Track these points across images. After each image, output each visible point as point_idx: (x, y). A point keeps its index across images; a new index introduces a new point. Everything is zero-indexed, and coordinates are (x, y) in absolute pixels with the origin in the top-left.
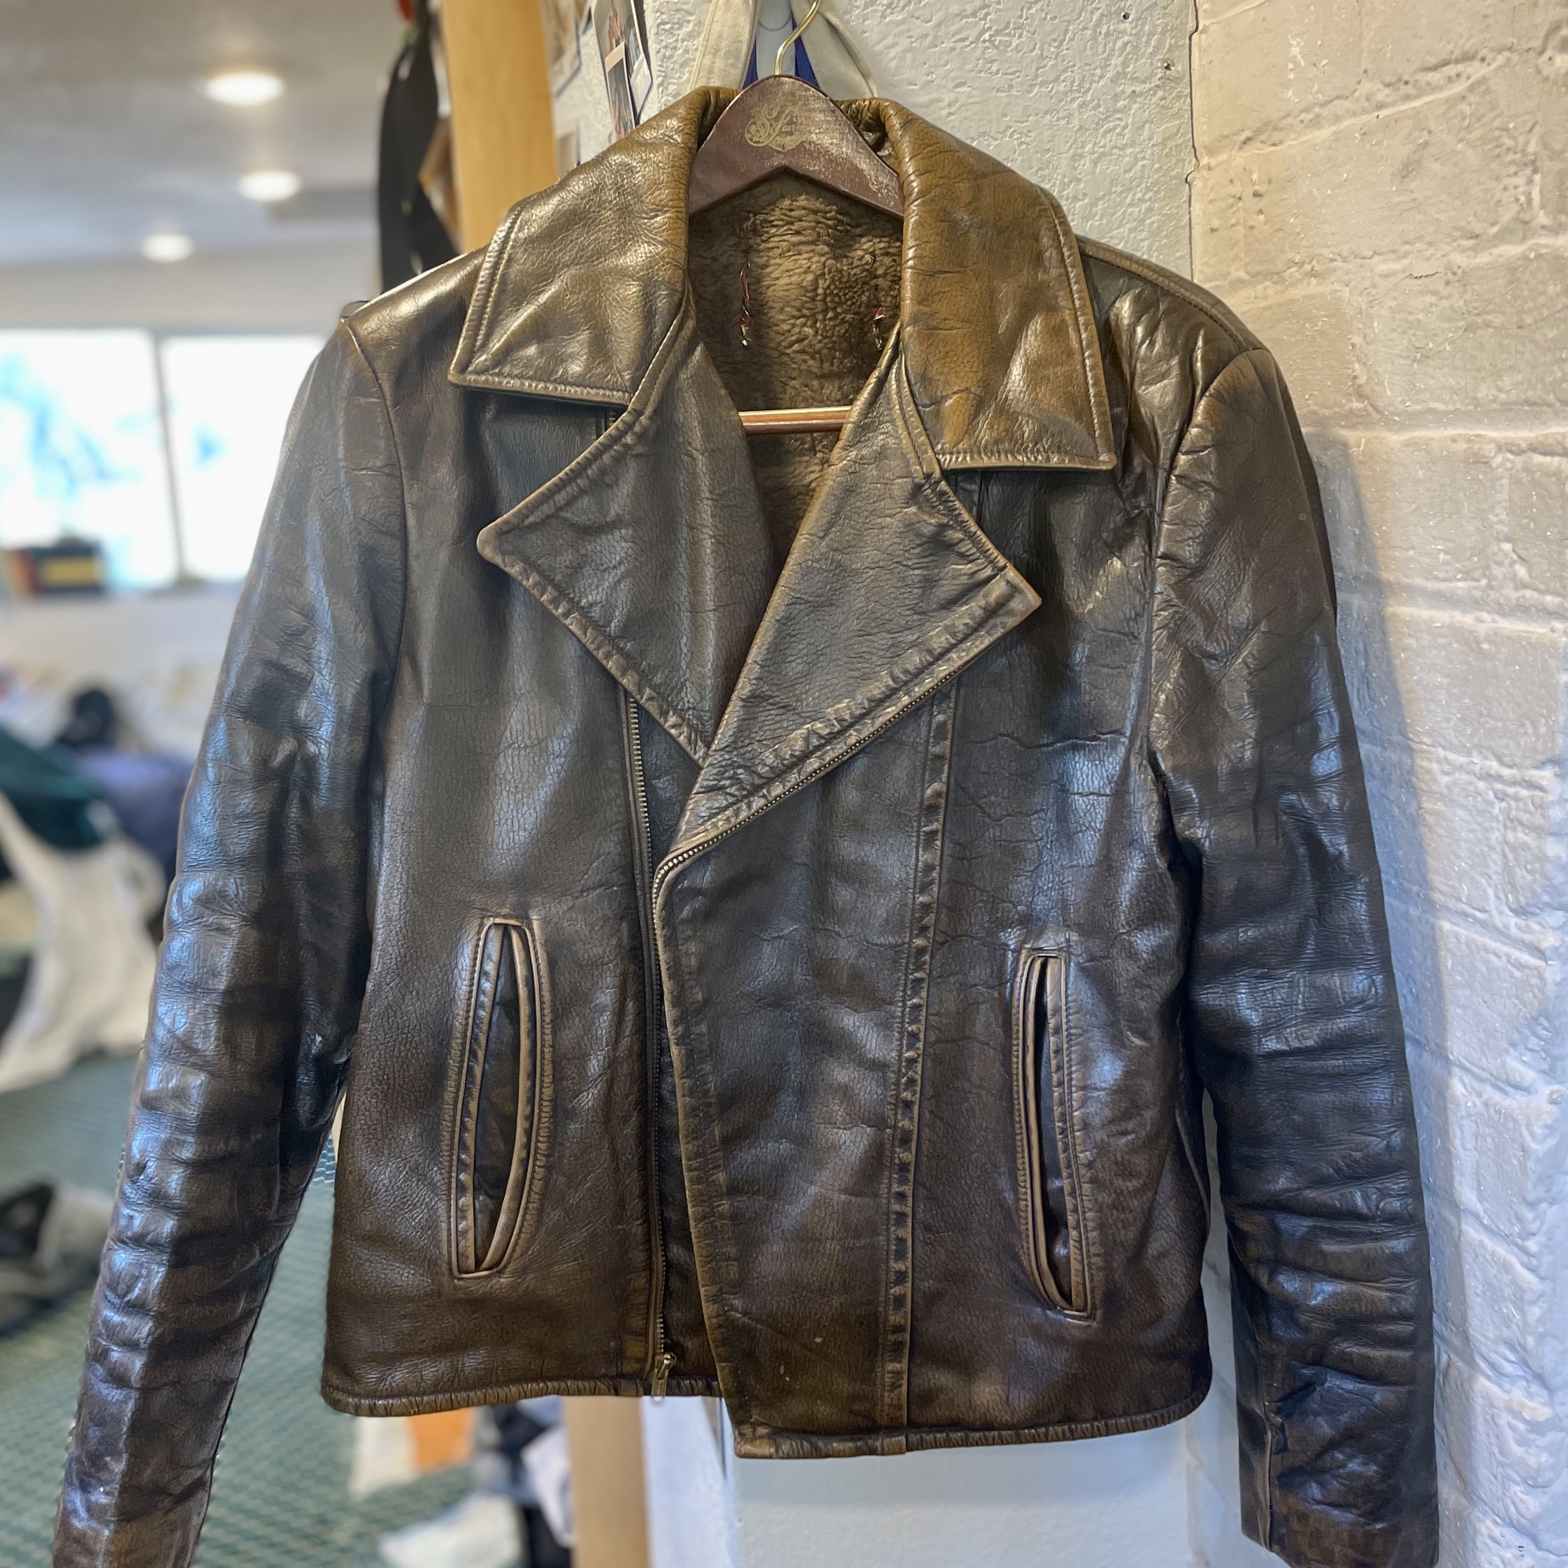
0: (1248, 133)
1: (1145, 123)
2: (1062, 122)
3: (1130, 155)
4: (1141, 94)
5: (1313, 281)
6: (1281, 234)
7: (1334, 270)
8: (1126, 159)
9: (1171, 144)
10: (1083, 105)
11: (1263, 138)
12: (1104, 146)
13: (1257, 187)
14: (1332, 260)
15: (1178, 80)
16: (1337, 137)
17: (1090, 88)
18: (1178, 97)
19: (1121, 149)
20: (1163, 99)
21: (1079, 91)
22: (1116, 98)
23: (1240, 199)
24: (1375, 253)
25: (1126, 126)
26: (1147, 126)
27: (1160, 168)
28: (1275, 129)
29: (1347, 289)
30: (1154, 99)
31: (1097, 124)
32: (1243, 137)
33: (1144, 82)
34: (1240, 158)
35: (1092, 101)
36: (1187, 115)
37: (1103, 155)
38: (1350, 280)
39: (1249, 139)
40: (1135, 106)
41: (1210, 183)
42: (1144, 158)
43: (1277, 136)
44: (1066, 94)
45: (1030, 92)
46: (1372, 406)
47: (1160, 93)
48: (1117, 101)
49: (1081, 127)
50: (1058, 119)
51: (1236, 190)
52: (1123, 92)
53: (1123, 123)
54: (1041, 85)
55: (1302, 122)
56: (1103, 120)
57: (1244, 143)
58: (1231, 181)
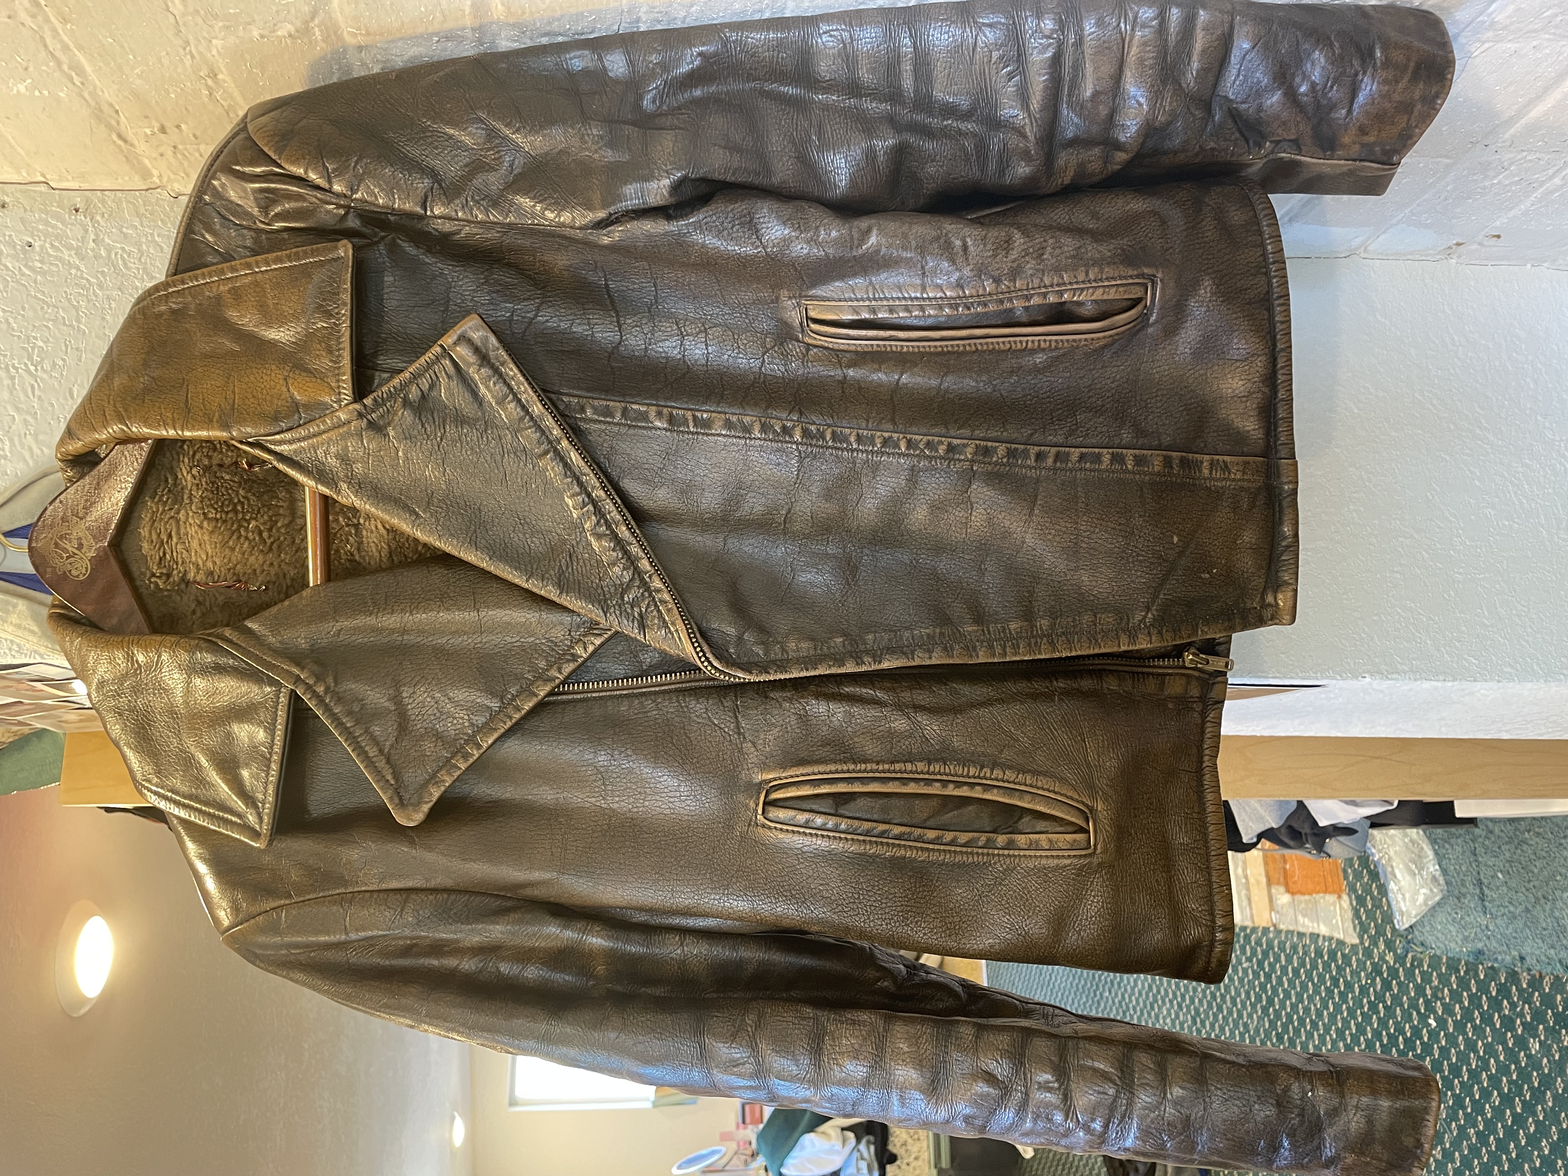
0: (114, 137)
1: (122, 232)
2: (113, 305)
3: (148, 247)
4: (97, 235)
5: (220, 76)
6: (190, 108)
7: (200, 53)
8: (152, 251)
9: (142, 210)
10: (101, 287)
11: (114, 123)
12: (138, 269)
13: (156, 130)
14: (193, 57)
15: (88, 202)
16: (81, 48)
17: (87, 280)
18: (103, 202)
19: (142, 255)
20: (103, 216)
21: (88, 290)
22: (97, 257)
23: (175, 147)
24: (168, 9)
25: (123, 249)
26: (124, 230)
27: (162, 220)
28: (101, 110)
29: (214, 41)
30: (102, 223)
31: (118, 274)
32: (120, 142)
33: (86, 231)
34: (141, 147)
35: (97, 278)
36: (119, 194)
37: (145, 269)
38: (204, 38)
39: (120, 136)
40: (107, 240)
41: (172, 176)
42: (152, 234)
43: (105, 108)
44: (89, 301)
45: (84, 332)
46: (313, 19)
47: (98, 218)
48: (101, 257)
49: (120, 289)
50: (111, 309)
51: (169, 152)
52: (93, 250)
53: (120, 252)
54: (79, 321)
55: (82, 84)
56: (115, 269)
57: (125, 141)
58: (162, 155)
